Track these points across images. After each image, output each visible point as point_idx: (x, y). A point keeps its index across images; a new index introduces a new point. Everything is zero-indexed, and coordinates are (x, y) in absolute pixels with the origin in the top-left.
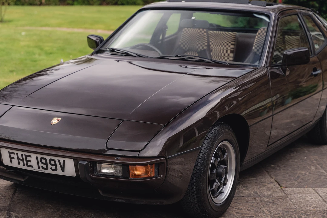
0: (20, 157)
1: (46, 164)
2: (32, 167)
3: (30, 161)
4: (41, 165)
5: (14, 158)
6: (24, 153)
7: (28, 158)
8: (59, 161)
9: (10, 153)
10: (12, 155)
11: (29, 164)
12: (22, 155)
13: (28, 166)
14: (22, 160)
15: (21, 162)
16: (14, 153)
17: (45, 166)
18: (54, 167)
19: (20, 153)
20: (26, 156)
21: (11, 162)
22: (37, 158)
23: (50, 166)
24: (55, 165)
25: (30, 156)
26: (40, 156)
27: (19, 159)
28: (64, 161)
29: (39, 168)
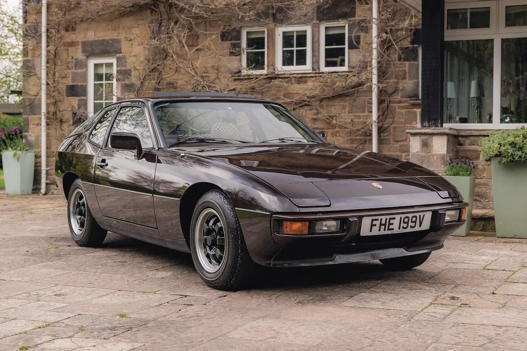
0: (383, 222)
1: (408, 223)
2: (393, 229)
3: (392, 224)
4: (402, 224)
5: (375, 225)
6: (388, 217)
7: (392, 221)
8: (420, 216)
9: (373, 220)
10: (374, 223)
11: (391, 227)
12: (386, 219)
13: (389, 229)
14: (385, 225)
15: (383, 227)
16: (378, 220)
17: (405, 225)
18: (413, 224)
19: (384, 218)
20: (390, 219)
21: (371, 231)
22: (401, 218)
23: (410, 224)
24: (415, 222)
25: (394, 218)
26: (403, 216)
27: (381, 225)
28: (424, 215)
29: (399, 229)
